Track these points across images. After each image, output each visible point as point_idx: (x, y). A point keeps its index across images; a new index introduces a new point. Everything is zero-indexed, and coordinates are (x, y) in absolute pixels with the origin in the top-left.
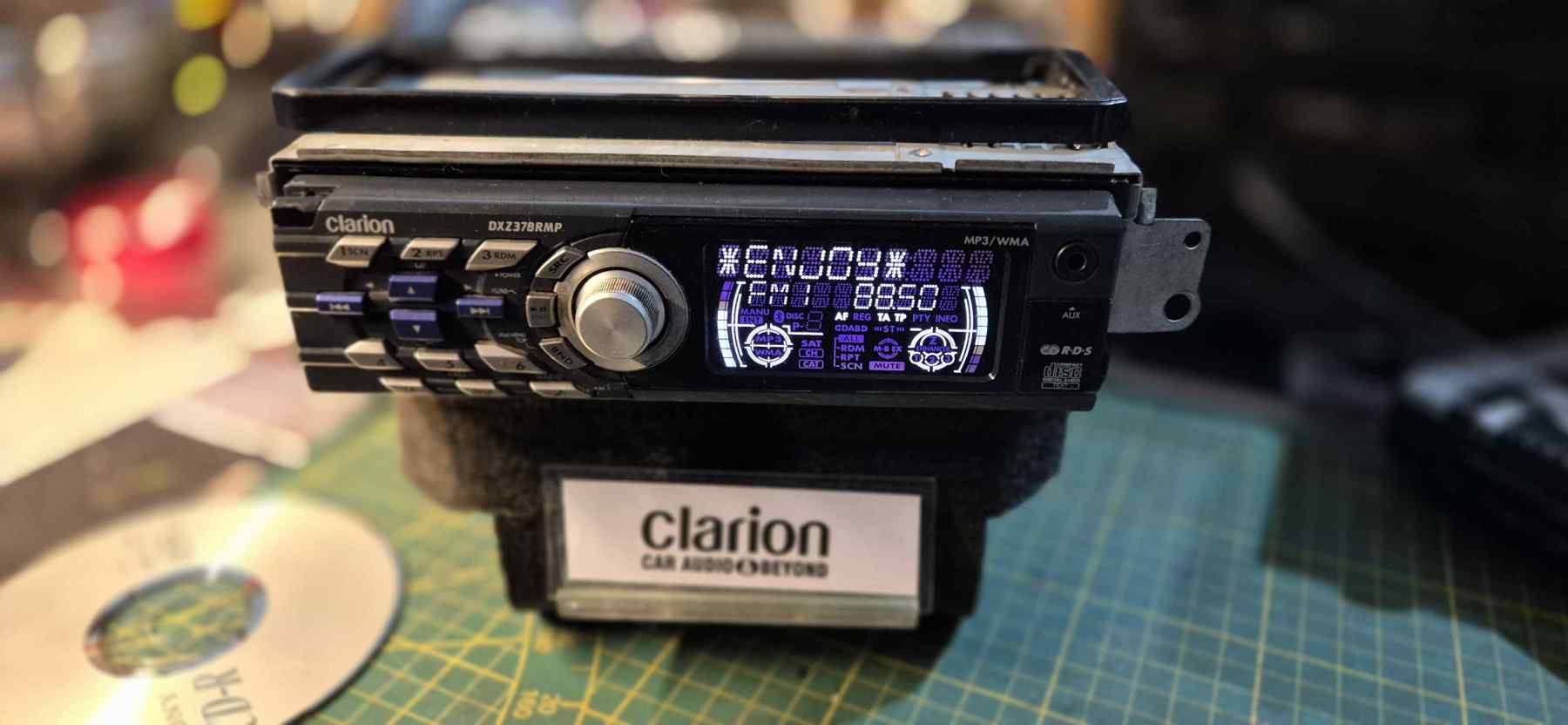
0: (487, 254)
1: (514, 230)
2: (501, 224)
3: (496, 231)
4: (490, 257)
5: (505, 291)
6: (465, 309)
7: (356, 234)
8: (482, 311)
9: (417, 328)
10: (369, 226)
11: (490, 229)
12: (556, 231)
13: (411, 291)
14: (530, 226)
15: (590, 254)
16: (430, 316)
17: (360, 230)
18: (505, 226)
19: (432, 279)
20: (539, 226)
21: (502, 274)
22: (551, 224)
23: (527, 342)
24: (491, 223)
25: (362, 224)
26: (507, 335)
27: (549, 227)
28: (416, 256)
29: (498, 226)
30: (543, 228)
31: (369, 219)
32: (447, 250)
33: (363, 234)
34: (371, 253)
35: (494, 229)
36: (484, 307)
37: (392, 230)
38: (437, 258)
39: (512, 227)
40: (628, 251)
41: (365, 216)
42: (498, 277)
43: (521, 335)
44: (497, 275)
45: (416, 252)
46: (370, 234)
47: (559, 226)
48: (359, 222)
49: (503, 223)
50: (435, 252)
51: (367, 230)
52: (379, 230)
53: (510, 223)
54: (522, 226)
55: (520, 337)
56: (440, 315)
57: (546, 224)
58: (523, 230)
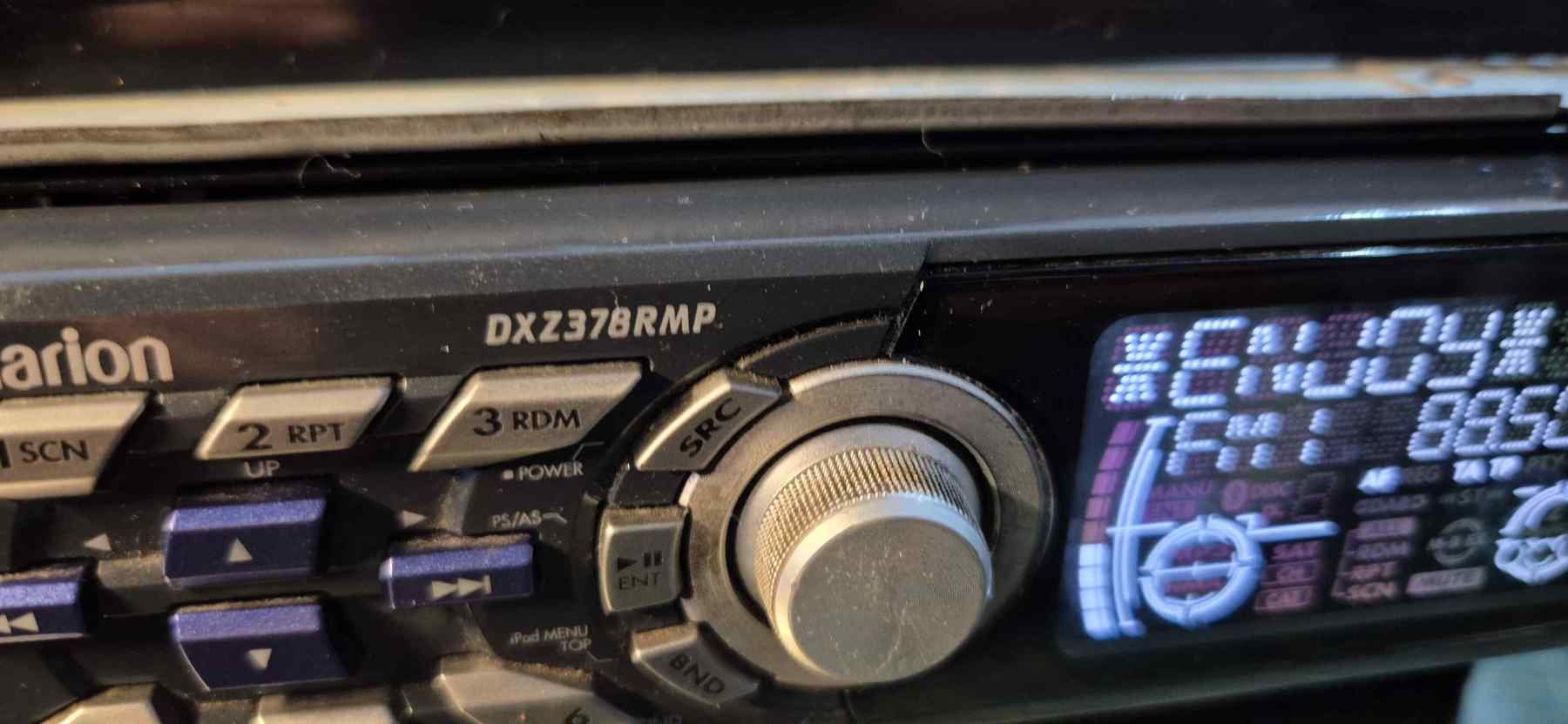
0: (488, 419)
1: (568, 336)
2: (526, 322)
3: (509, 344)
4: (497, 426)
5: (533, 519)
6: (414, 587)
7: (42, 392)
8: (465, 587)
9: (261, 657)
10: (84, 364)
11: (491, 339)
12: (697, 328)
13: (238, 553)
14: (617, 322)
15: (797, 387)
16: (302, 618)
17: (54, 379)
18: (537, 327)
19: (307, 511)
20: (646, 317)
21: (524, 472)
22: (684, 310)
23: (592, 648)
24: (493, 320)
25: (62, 359)
26: (533, 639)
27: (676, 319)
28: (252, 446)
29: (515, 326)
30: (657, 325)
31: (84, 343)
32: (353, 418)
33: (67, 389)
34: (99, 454)
35: (504, 338)
36: (474, 575)
37: (165, 372)
38: (325, 444)
39: (563, 326)
40: (904, 367)
41: (70, 334)
42: (514, 481)
43: (577, 631)
44: (508, 475)
45: (252, 433)
46: (92, 388)
47: (707, 313)
48: (50, 353)
49: (532, 317)
50: (316, 428)
51: (79, 378)
52: (118, 376)
53: (554, 317)
54: (591, 322)
55: (574, 638)
56: (331, 610)
57: (670, 310)
58: (595, 334)
